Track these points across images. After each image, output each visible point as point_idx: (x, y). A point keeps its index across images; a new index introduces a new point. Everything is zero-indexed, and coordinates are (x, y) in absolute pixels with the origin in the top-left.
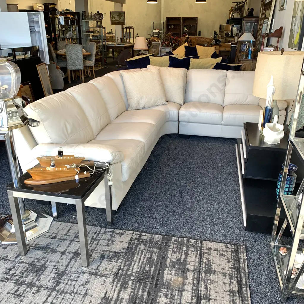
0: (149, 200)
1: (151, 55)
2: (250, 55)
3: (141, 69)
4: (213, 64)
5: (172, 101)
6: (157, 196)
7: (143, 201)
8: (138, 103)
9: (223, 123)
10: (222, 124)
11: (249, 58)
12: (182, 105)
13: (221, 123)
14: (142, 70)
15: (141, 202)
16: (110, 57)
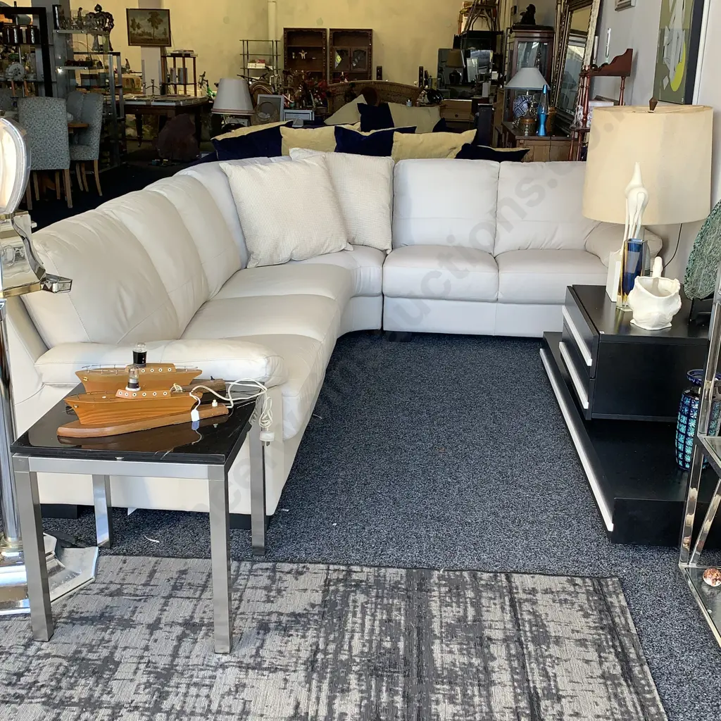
0: (348, 491)
1: (285, 123)
2: (542, 126)
3: (271, 158)
4: (455, 148)
5: (361, 242)
6: (366, 480)
7: (332, 494)
8: (276, 247)
9: (500, 296)
10: (497, 301)
11: (542, 132)
12: (388, 252)
13: (495, 298)
14: (271, 162)
15: (327, 498)
16: (131, 138)
